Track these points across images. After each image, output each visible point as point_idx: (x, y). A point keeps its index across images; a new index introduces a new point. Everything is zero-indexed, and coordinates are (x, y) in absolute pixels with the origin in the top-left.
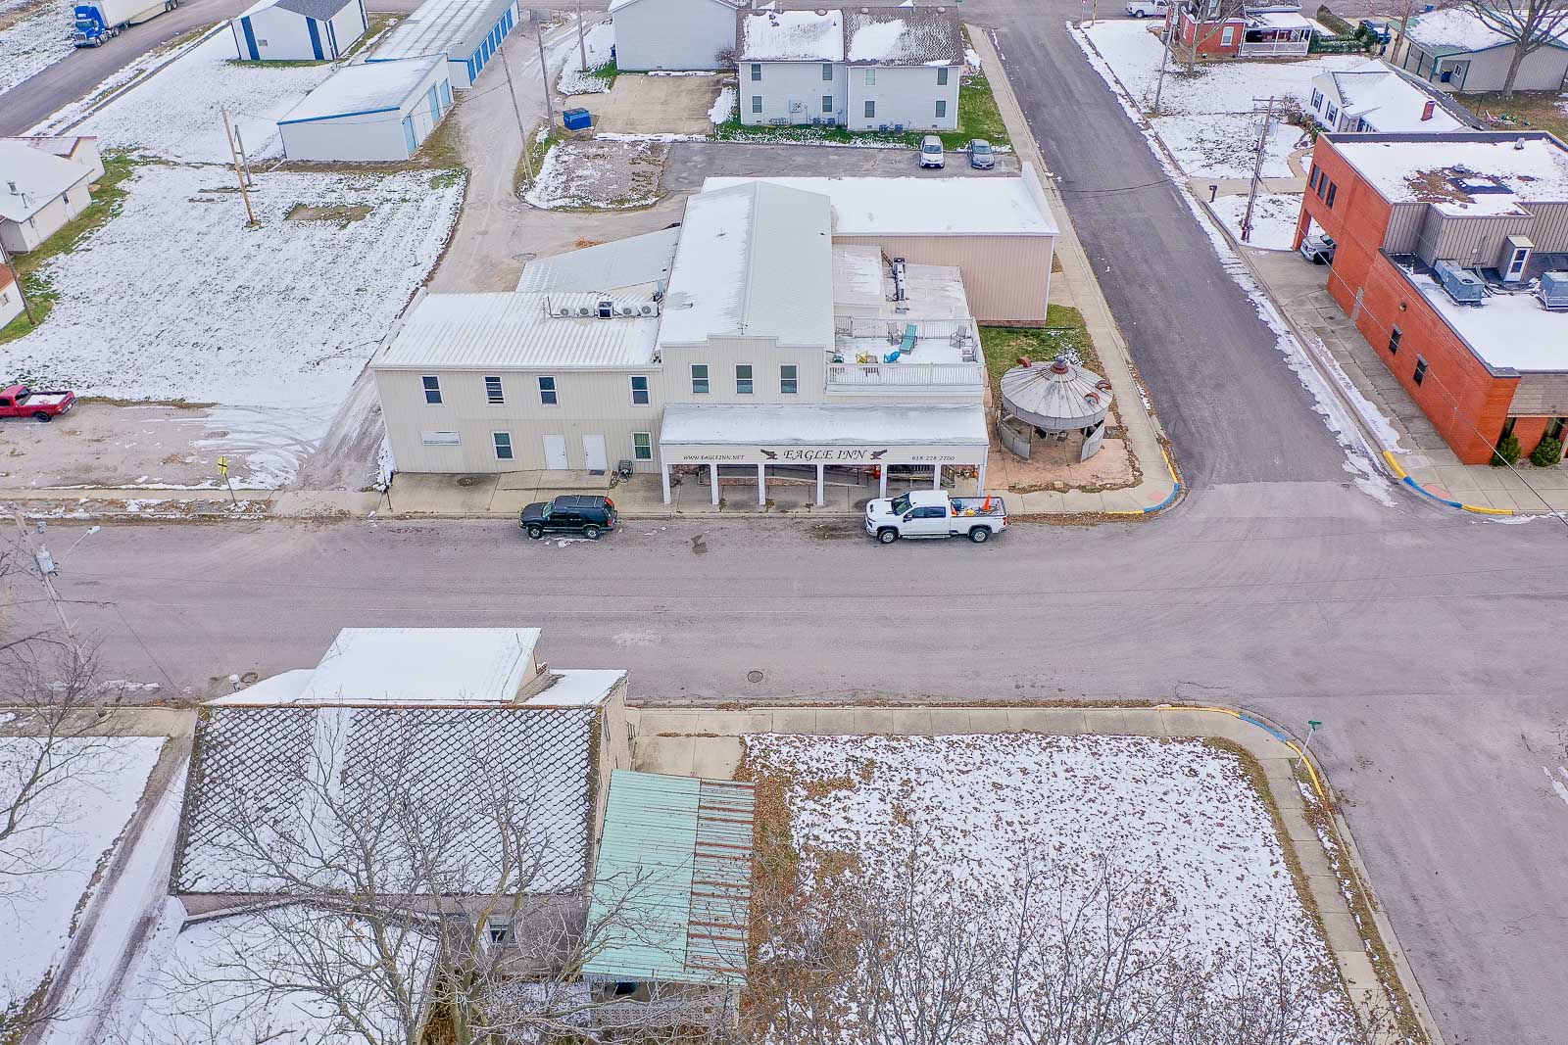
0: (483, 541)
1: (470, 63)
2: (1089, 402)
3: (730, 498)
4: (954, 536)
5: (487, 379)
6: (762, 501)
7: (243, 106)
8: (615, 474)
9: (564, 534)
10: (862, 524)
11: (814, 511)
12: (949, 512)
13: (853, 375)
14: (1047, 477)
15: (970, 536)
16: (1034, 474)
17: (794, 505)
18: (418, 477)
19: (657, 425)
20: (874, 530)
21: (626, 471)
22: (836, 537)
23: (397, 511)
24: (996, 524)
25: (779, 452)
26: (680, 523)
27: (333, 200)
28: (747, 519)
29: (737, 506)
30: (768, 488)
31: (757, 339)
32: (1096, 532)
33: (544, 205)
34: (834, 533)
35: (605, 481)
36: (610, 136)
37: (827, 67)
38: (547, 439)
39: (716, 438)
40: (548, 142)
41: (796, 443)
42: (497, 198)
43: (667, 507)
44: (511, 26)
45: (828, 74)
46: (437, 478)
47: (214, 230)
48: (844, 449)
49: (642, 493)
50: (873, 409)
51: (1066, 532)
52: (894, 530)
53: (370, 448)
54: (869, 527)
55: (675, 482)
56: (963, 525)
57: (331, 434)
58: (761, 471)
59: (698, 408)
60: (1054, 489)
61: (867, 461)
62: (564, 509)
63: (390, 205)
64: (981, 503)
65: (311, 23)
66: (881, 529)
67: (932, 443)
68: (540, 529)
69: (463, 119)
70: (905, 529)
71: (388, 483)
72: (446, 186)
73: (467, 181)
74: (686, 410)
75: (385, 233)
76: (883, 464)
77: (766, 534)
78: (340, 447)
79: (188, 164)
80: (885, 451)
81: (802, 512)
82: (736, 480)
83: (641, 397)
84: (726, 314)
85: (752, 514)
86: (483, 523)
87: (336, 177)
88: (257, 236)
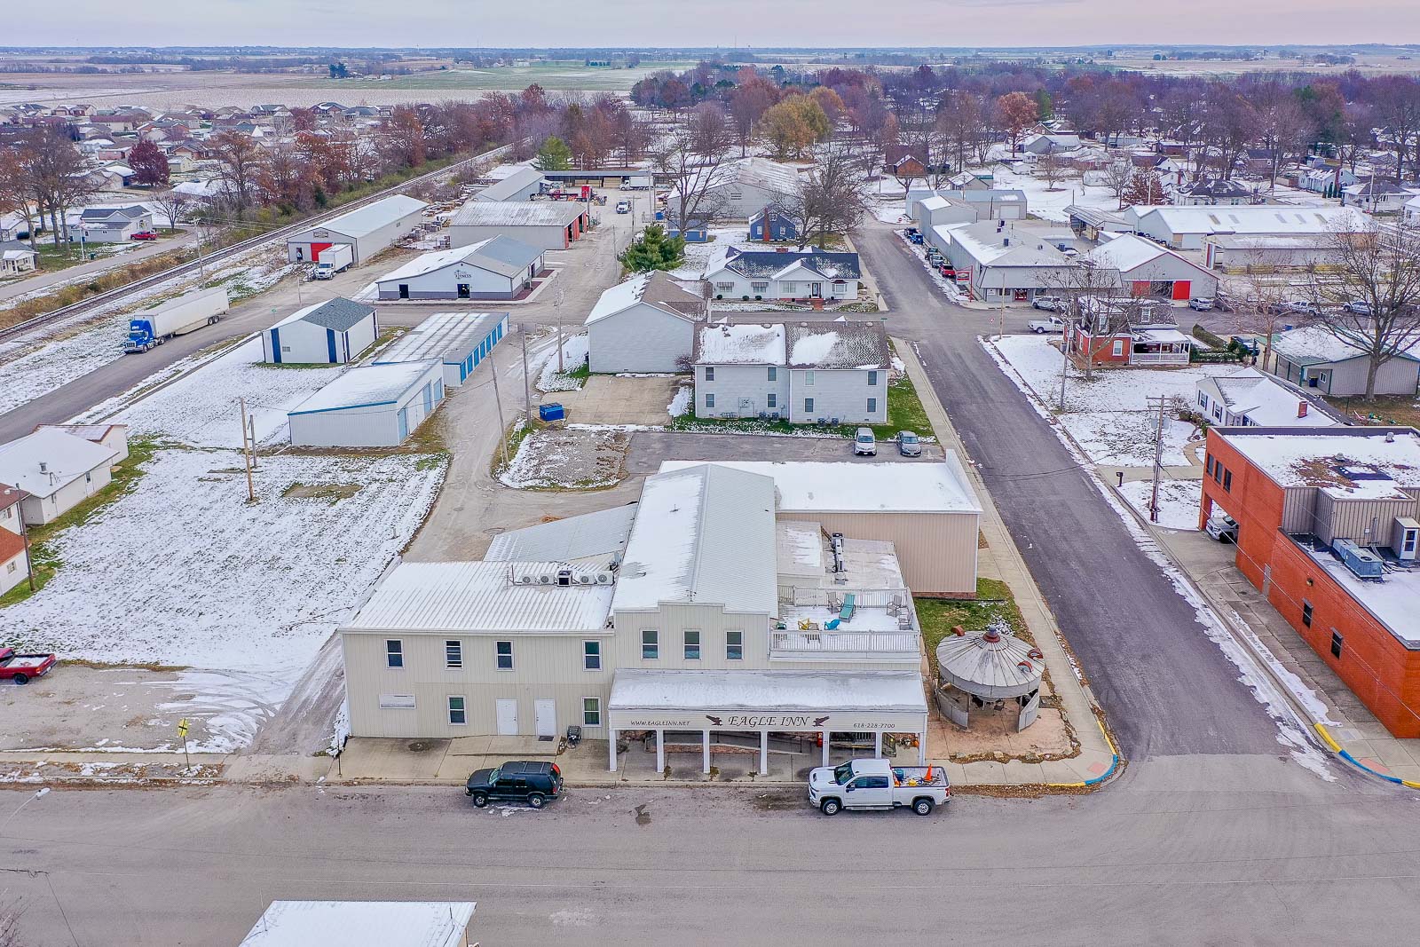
0: (428, 809)
1: (462, 367)
2: (1022, 670)
3: (675, 766)
4: (897, 808)
5: (448, 643)
6: (707, 770)
7: (260, 401)
8: (563, 740)
9: (510, 802)
10: (805, 794)
11: (758, 780)
12: (891, 782)
13: (796, 642)
14: (987, 746)
15: (913, 809)
16: (974, 744)
17: (738, 774)
18: (371, 742)
19: (608, 691)
20: (817, 801)
21: (574, 737)
22: (778, 808)
23: (346, 778)
24: (939, 795)
25: (724, 718)
26: (625, 791)
27: (327, 480)
28: (691, 787)
29: (682, 774)
30: (713, 755)
31: (706, 606)
32: (1039, 805)
33: (516, 485)
34: (777, 803)
35: (552, 747)
36: (579, 426)
37: (772, 370)
38: (500, 704)
39: (662, 703)
40: (524, 431)
41: (741, 708)
42: (474, 478)
43: (612, 776)
44: (500, 336)
45: (772, 377)
46: (391, 743)
47: (215, 506)
48: (788, 715)
49: (589, 760)
50: (814, 676)
51: (1008, 805)
52: (837, 801)
53: (328, 712)
54: (812, 797)
55: (622, 749)
56: (906, 795)
57: (293, 697)
58: (706, 737)
59: (648, 674)
60: (995, 759)
61: (810, 728)
62: (510, 775)
63: (378, 484)
64: (923, 774)
65: (330, 334)
66: (824, 800)
67: (873, 710)
68: (485, 796)
69: (452, 412)
70: (849, 799)
71: (341, 747)
72: (430, 468)
73: (449, 464)
74: (635, 675)
75: (370, 511)
76: (826, 730)
77: (712, 803)
78: (299, 710)
79: (203, 449)
80: (827, 718)
81: (745, 781)
82: (681, 748)
83: (593, 663)
84: (677, 582)
85: (697, 783)
86: (430, 790)
87: (332, 460)
88: (254, 511)
